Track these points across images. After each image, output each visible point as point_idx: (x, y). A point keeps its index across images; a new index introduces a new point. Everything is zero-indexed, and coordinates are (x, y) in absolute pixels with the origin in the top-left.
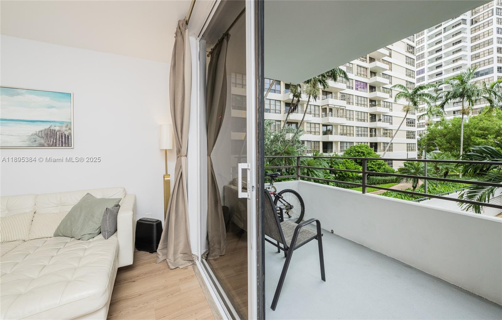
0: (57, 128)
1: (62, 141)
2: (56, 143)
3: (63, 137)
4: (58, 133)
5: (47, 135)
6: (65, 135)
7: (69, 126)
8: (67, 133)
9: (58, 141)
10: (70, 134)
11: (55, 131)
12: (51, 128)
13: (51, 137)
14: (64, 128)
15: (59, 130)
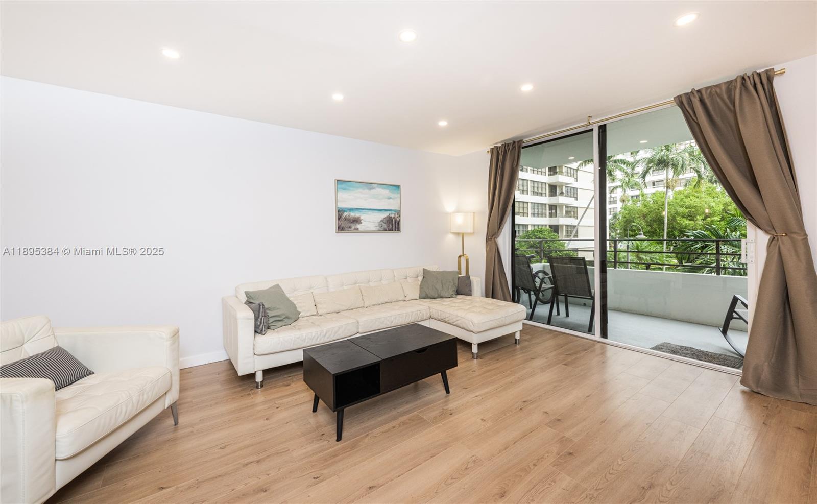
0: (393, 216)
1: (395, 227)
2: (392, 228)
3: (396, 223)
4: (393, 220)
5: (387, 221)
6: (397, 221)
9: (393, 226)
10: (400, 219)
11: (391, 217)
12: (390, 216)
13: (390, 223)
14: (396, 216)
15: (394, 218)
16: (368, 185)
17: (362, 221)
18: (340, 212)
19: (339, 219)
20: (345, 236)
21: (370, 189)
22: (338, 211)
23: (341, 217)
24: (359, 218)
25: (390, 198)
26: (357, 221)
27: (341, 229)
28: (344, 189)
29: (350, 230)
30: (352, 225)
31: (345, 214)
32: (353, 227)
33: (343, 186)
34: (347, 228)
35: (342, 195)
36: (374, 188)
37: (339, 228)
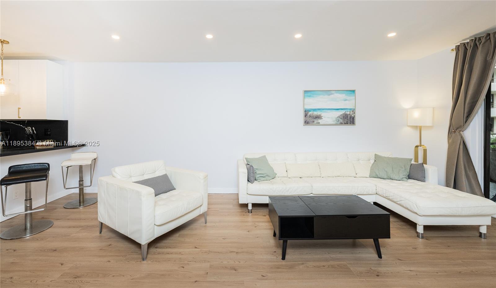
0: (348, 113)
1: (351, 121)
2: (348, 122)
3: (351, 118)
4: (349, 116)
5: (344, 117)
6: (352, 117)
7: (353, 111)
8: (353, 116)
9: (349, 120)
10: (354, 116)
11: (347, 114)
12: (346, 113)
13: (345, 118)
14: (352, 113)
15: (349, 114)
16: (328, 92)
17: (322, 118)
18: (306, 113)
19: (305, 116)
20: (310, 128)
21: (329, 95)
22: (305, 111)
23: (307, 115)
24: (320, 115)
25: (346, 100)
26: (318, 117)
27: (306, 123)
28: (310, 96)
29: (313, 123)
30: (315, 120)
31: (310, 113)
32: (316, 122)
33: (309, 94)
34: (311, 122)
35: (308, 100)
36: (332, 94)
37: (305, 122)
